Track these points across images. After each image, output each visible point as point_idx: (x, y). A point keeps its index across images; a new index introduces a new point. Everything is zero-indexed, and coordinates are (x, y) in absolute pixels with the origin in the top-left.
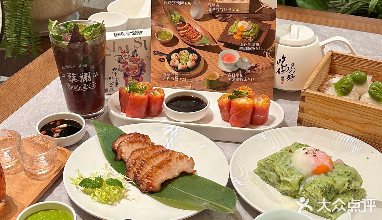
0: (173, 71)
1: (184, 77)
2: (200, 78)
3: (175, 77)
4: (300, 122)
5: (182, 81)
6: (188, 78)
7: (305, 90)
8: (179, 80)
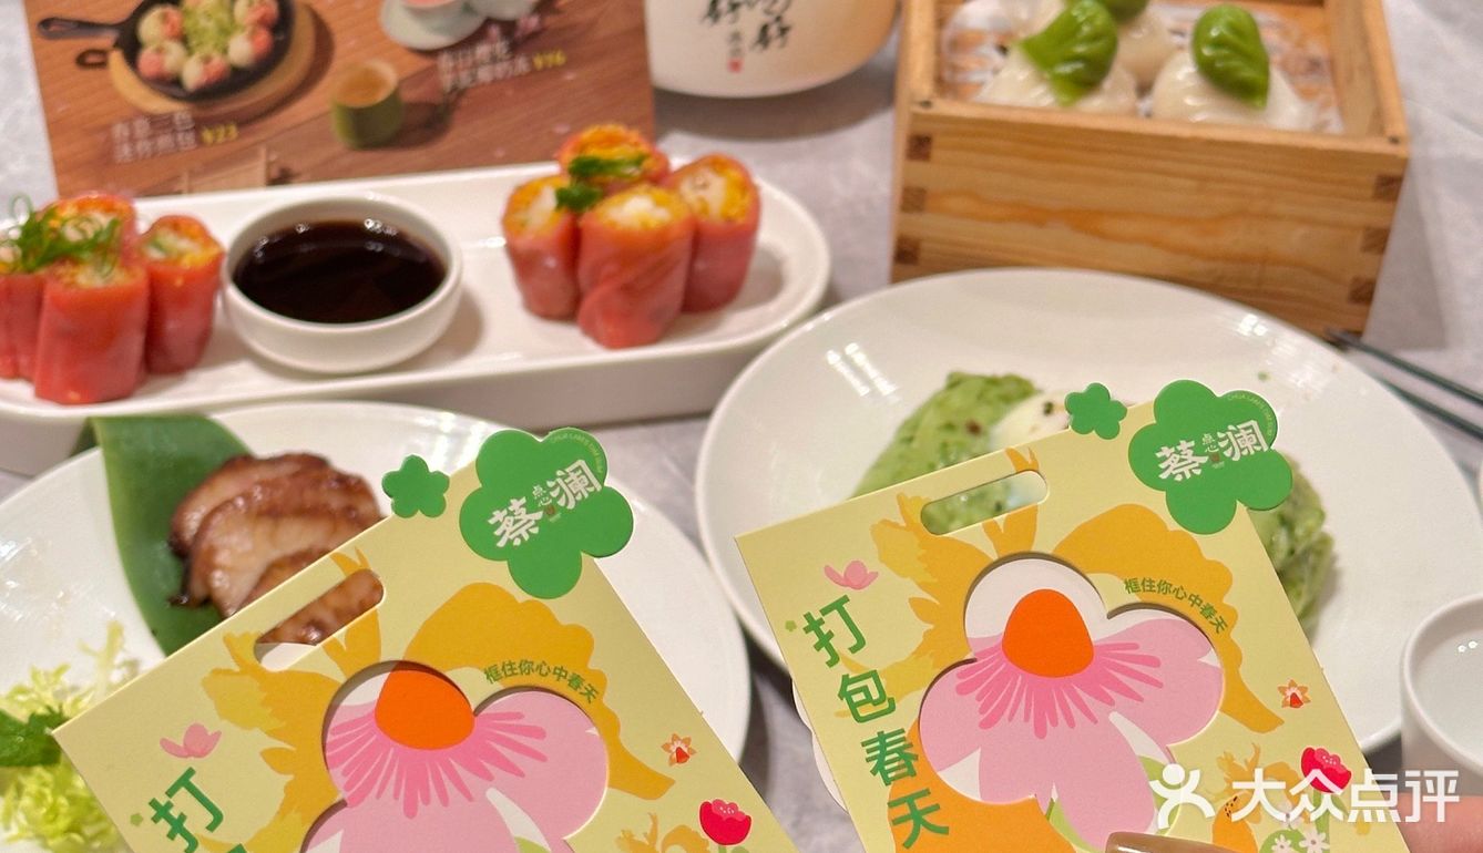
0: (160, 105)
1: (223, 120)
2: (303, 109)
3: (174, 132)
4: (909, 259)
5: (214, 142)
6: (246, 121)
7: (927, 104)
8: (200, 142)
